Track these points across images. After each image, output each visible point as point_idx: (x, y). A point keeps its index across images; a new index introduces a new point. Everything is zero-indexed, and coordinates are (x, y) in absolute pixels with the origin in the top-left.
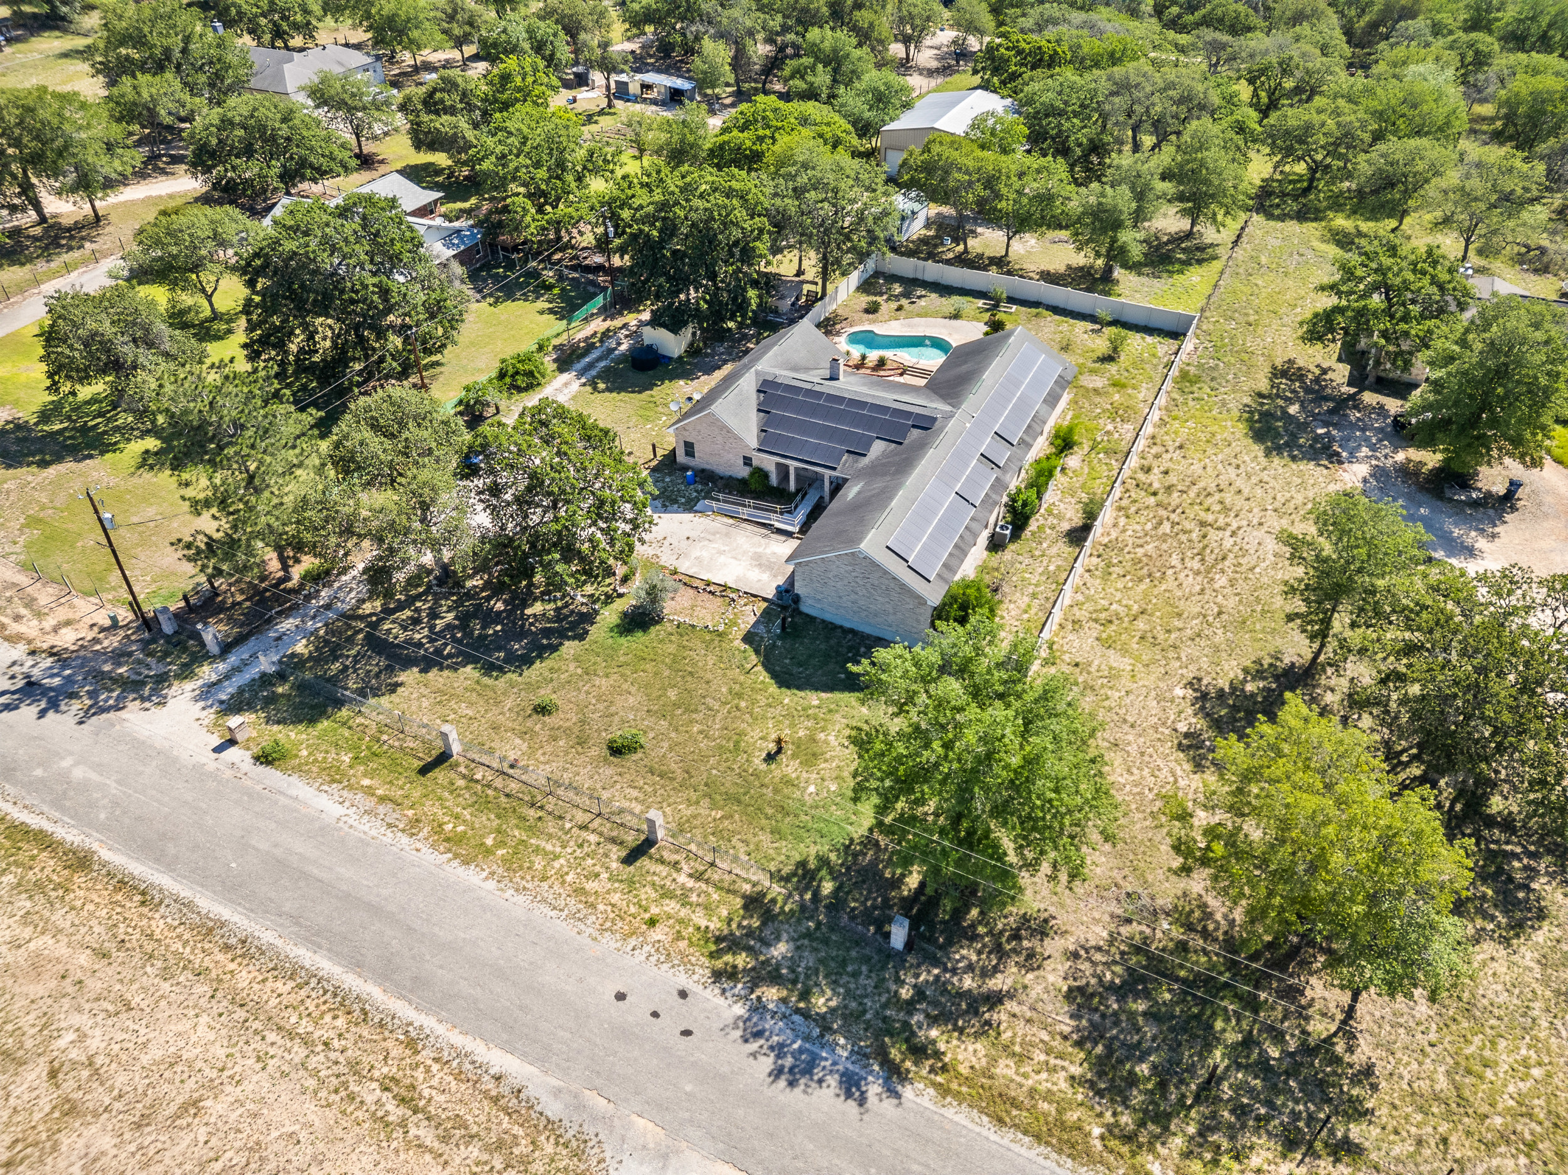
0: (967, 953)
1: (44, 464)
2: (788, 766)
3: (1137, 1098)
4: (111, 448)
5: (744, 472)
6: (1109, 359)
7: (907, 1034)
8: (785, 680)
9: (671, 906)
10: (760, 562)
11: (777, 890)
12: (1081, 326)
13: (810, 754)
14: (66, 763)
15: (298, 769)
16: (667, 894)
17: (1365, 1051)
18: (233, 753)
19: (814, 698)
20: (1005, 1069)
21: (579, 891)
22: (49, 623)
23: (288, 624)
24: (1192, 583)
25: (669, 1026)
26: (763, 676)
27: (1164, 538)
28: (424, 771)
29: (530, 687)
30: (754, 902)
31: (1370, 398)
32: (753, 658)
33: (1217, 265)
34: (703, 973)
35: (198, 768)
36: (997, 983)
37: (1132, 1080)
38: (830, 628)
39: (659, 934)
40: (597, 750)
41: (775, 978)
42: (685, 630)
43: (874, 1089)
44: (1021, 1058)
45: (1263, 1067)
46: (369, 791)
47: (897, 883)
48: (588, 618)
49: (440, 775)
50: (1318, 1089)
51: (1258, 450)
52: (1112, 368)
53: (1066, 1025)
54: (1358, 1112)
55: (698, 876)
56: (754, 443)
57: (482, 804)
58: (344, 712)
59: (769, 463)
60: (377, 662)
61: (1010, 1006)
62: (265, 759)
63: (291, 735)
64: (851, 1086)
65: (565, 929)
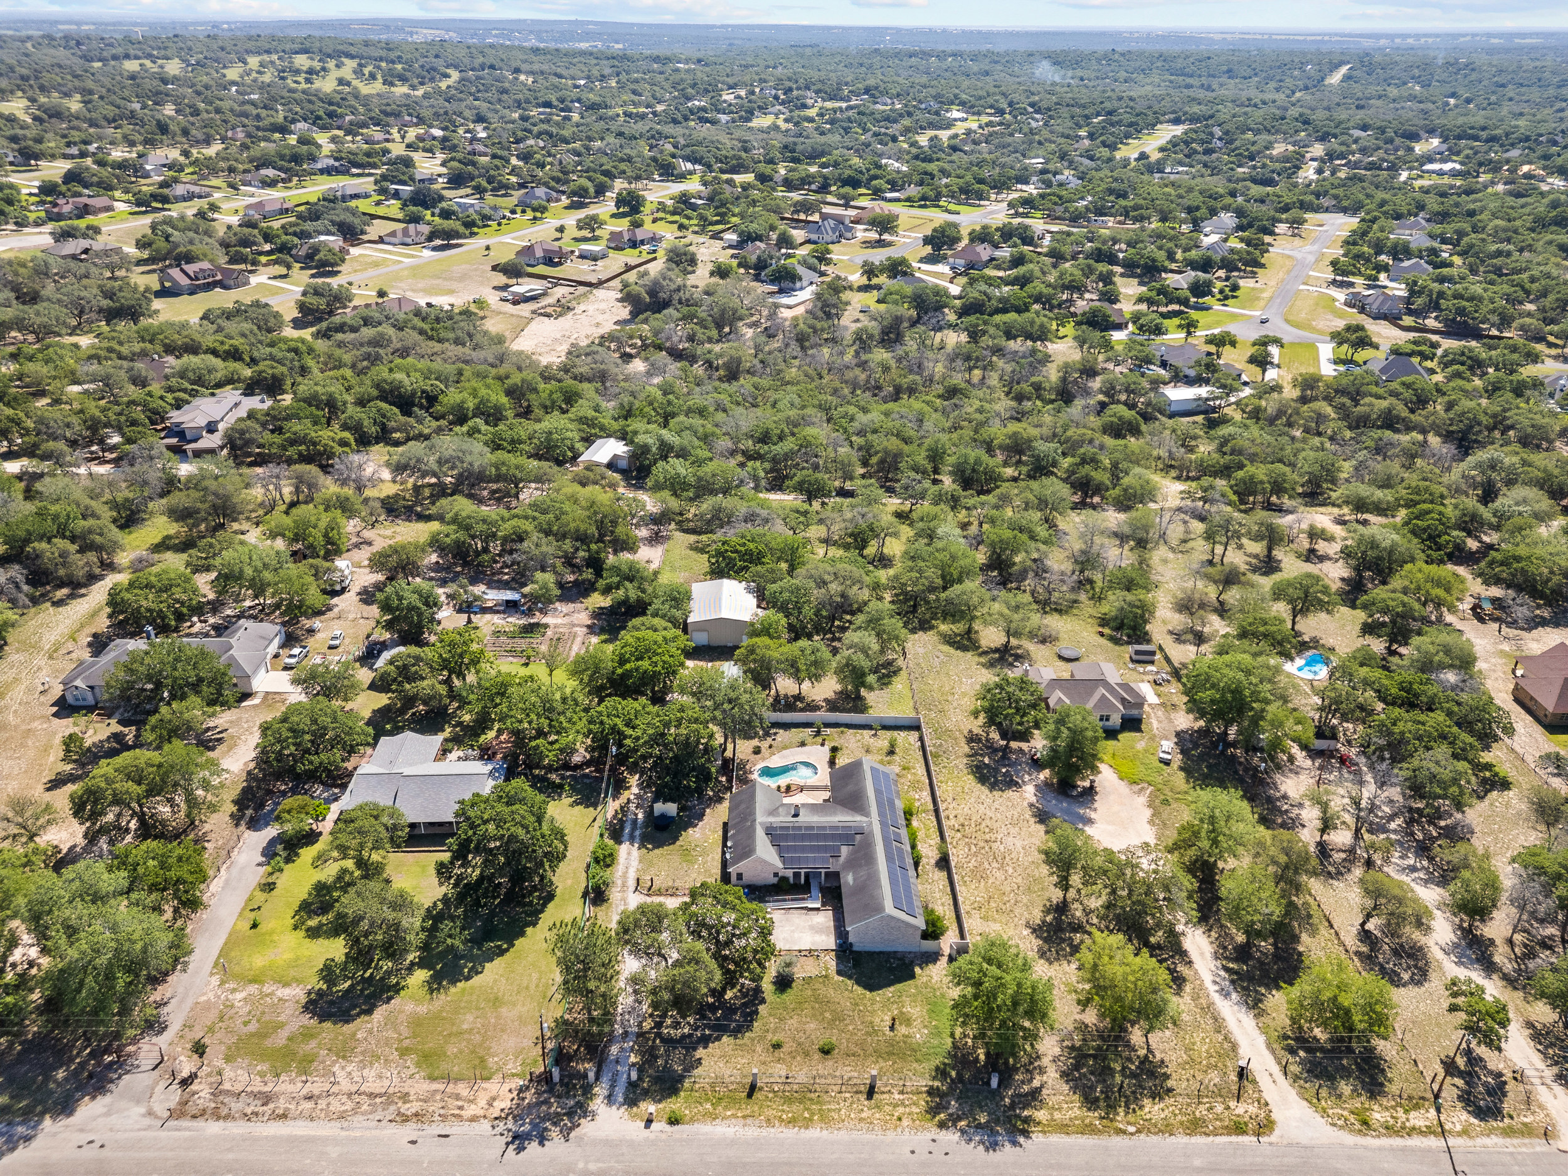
0: (1019, 1077)
1: (369, 1012)
2: (902, 1030)
3: (1102, 1104)
4: (397, 989)
5: (775, 880)
6: (891, 752)
7: (1018, 1117)
8: (871, 988)
9: (901, 1110)
10: (815, 929)
11: (937, 1084)
12: (867, 733)
13: (908, 1022)
14: (581, 1165)
15: (692, 1120)
16: (896, 1106)
17: (1159, 1056)
18: (654, 1125)
19: (889, 992)
20: (1057, 1115)
21: (861, 1120)
22: (482, 1103)
23: (614, 1050)
24: (1000, 875)
25: (938, 1156)
26: (859, 990)
27: (975, 854)
28: (750, 1095)
29: (762, 1038)
30: (931, 1092)
31: (1014, 745)
32: (849, 982)
33: (903, 673)
34: (935, 1130)
35: (647, 1139)
36: (1036, 1083)
37: (1097, 1099)
38: (871, 954)
39: (906, 1122)
40: (817, 1056)
41: (959, 1119)
42: (808, 980)
43: (1021, 1140)
44: (1060, 1109)
45: (1133, 1075)
46: (734, 1116)
47: (977, 1060)
48: (758, 990)
49: (757, 1095)
50: (1152, 1074)
51: (985, 790)
52: (896, 758)
53: (1066, 1087)
54: (1167, 1077)
55: (902, 1093)
56: (780, 864)
57: (789, 1100)
58: (687, 1084)
59: (789, 873)
60: (680, 1052)
61: (1045, 1091)
62: (674, 1121)
63: (673, 1105)
64: (1015, 1143)
65: (870, 1137)
